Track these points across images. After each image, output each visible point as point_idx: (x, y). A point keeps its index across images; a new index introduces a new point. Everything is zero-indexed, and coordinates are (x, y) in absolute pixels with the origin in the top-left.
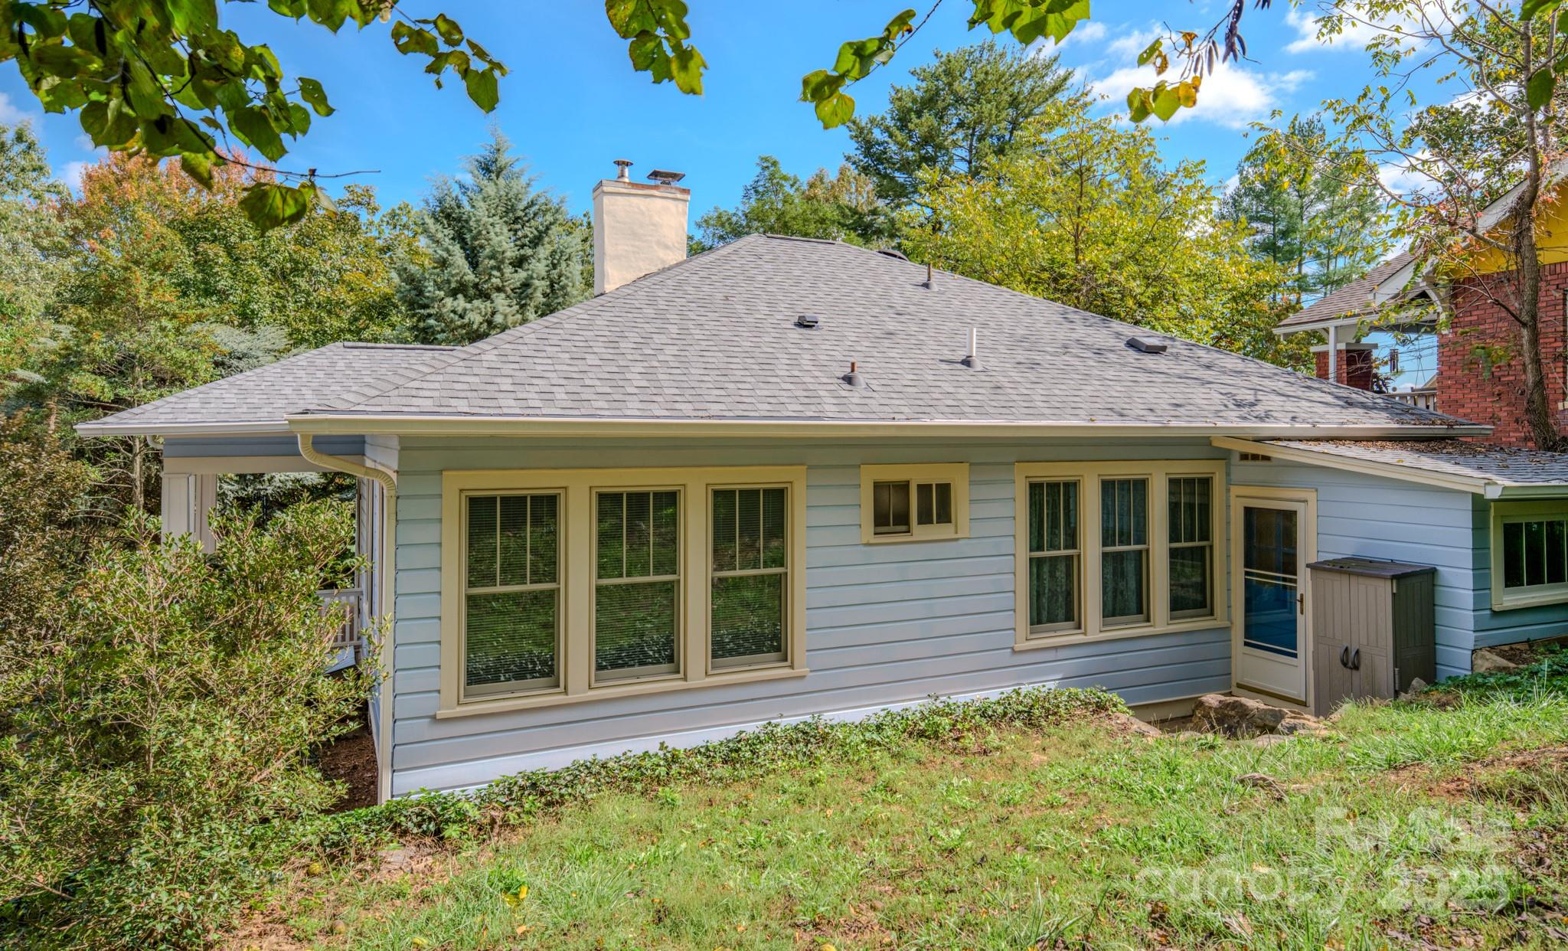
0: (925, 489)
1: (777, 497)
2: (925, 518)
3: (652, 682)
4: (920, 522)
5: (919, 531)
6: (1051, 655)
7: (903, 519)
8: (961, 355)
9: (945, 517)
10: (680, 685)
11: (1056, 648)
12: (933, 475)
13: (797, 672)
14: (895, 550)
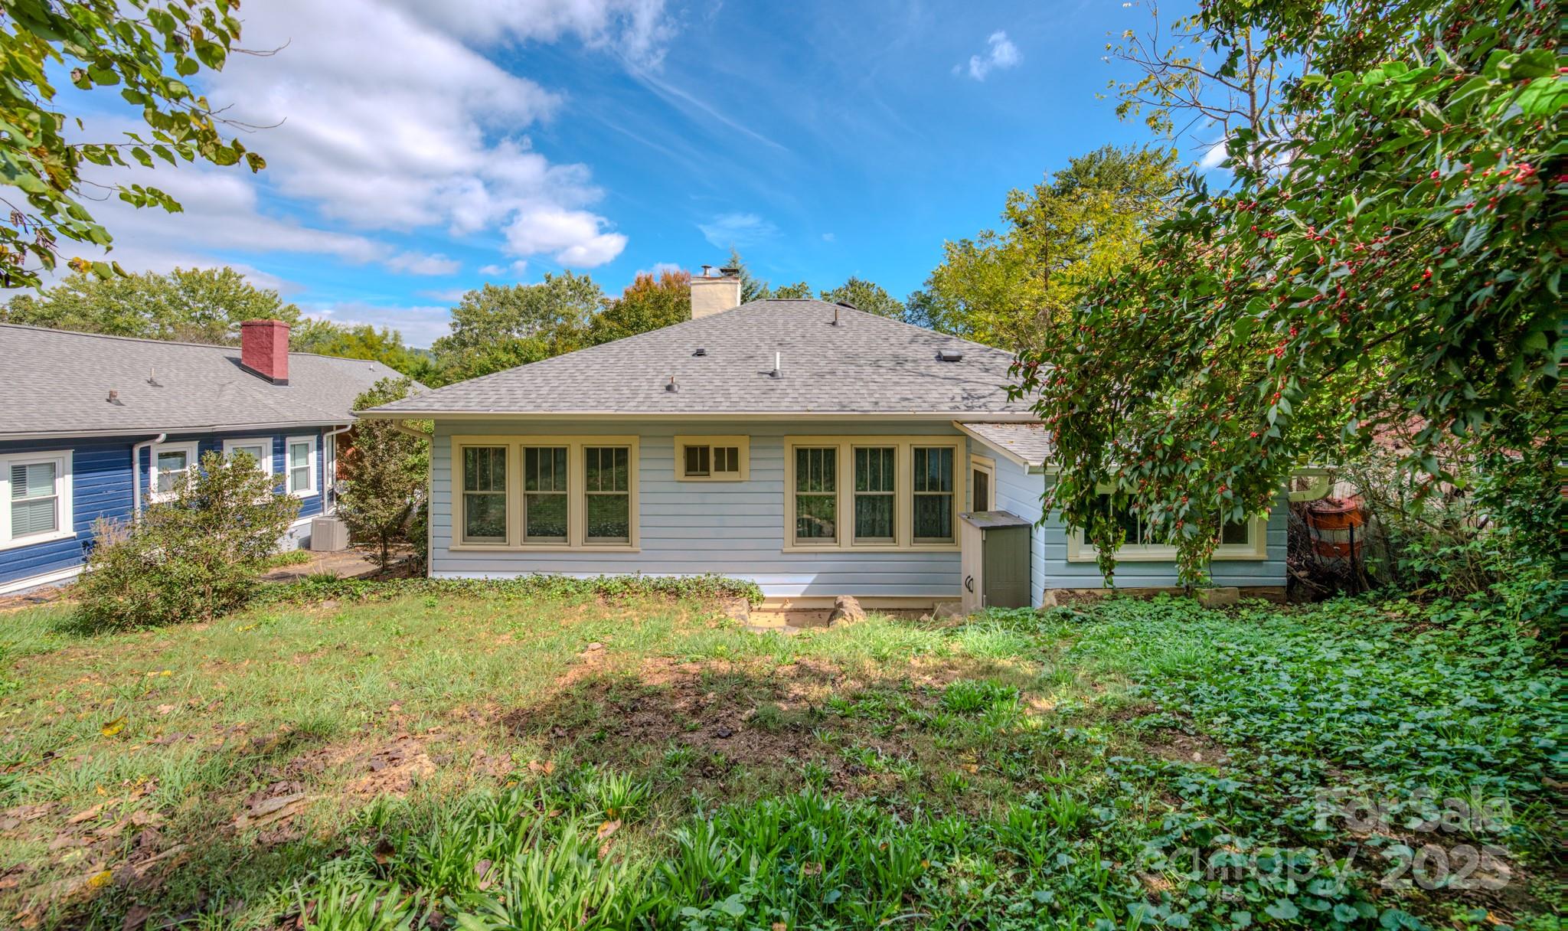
0: (719, 452)
1: (622, 454)
2: (719, 468)
3: (552, 545)
4: (716, 470)
5: (715, 475)
6: (813, 557)
7: (705, 468)
8: (771, 370)
9: (734, 467)
10: (567, 548)
11: (816, 553)
12: (726, 442)
13: (634, 549)
14: (698, 485)
